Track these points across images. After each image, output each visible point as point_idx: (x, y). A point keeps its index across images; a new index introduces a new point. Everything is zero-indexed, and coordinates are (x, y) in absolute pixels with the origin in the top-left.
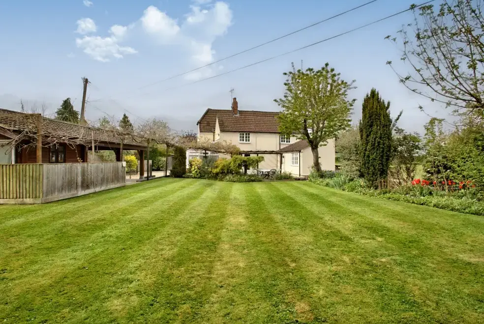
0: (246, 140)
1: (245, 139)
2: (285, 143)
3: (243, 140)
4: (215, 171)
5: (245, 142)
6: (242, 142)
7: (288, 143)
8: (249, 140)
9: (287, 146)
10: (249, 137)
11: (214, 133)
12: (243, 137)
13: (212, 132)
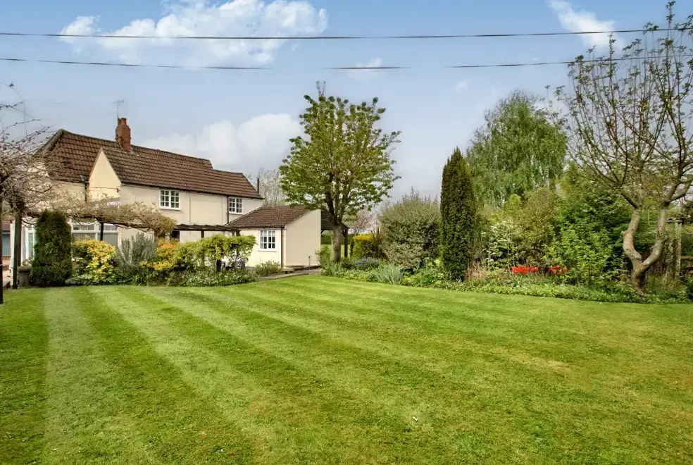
0: (173, 204)
1: (170, 201)
2: (235, 212)
3: (167, 204)
4: (160, 266)
5: (170, 207)
6: (165, 207)
7: (239, 213)
8: (177, 205)
9: (236, 218)
10: (177, 200)
11: (86, 184)
12: (167, 198)
13: (80, 182)
